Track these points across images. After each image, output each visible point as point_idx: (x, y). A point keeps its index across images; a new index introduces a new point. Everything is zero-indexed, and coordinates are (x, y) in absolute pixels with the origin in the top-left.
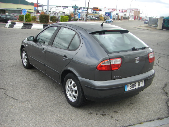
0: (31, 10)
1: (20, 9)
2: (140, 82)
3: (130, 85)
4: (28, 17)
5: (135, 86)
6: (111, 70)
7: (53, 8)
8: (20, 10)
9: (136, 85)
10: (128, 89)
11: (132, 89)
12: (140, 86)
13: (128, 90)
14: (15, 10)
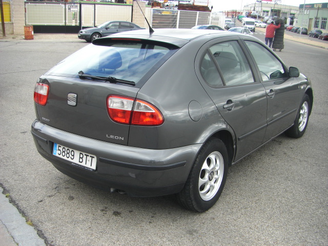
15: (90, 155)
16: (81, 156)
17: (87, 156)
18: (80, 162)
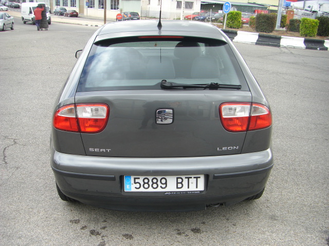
0: (275, 6)
1: (254, 3)
2: (183, 177)
3: (142, 178)
4: (235, 18)
5: (164, 186)
6: (80, 131)
7: (324, 5)
8: (252, 7)
9: (166, 183)
10: (136, 188)
11: (151, 190)
12: (185, 189)
13: (134, 190)
14: (244, 5)
15: (193, 176)
16: (180, 180)
17: (188, 178)
18: (177, 188)
